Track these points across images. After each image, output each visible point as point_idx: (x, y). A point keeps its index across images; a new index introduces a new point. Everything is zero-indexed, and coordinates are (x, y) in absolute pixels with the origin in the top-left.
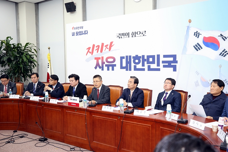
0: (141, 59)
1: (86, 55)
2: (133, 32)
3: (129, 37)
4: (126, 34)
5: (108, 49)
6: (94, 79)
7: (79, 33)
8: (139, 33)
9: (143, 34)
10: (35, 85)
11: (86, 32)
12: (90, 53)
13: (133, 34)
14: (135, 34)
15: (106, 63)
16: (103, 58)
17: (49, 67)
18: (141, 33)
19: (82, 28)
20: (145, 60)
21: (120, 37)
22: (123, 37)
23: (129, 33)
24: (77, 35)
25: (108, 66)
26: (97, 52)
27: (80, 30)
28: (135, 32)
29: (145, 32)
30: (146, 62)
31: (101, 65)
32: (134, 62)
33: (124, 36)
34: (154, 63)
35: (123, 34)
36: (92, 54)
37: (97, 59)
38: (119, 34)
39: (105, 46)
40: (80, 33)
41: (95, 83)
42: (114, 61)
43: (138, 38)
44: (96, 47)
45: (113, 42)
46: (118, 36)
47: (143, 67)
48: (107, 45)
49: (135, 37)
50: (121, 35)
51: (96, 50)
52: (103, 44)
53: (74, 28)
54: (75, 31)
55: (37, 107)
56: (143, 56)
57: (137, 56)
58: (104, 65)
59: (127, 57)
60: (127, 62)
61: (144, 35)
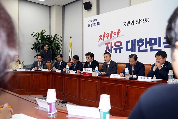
0: (144, 42)
1: (99, 41)
2: (137, 20)
3: (134, 24)
4: (132, 22)
5: (116, 35)
6: (105, 55)
7: (93, 25)
8: (142, 20)
9: (146, 20)
10: (60, 63)
11: (99, 23)
12: (102, 39)
13: (137, 21)
14: (139, 21)
15: (114, 47)
16: (112, 43)
17: (70, 51)
18: (144, 20)
19: (96, 20)
20: (148, 42)
21: (126, 25)
22: (128, 24)
23: (134, 21)
24: (92, 26)
25: (116, 49)
26: (107, 38)
27: (95, 22)
28: (139, 20)
29: (148, 18)
30: (148, 44)
31: (110, 49)
32: (138, 45)
33: (130, 24)
34: (156, 45)
35: (129, 22)
36: (103, 41)
37: (107, 44)
38: (126, 22)
39: (114, 33)
40: (95, 25)
41: (105, 58)
42: (121, 44)
43: (142, 24)
44: (107, 34)
45: (120, 29)
46: (125, 24)
47: (146, 49)
48: (116, 32)
49: (139, 23)
50: (127, 23)
51: (106, 37)
52: (112, 32)
53: (90, 21)
54: (90, 23)
55: (60, 77)
56: (146, 39)
57: (141, 39)
58: (113, 49)
59: (132, 41)
60: (132, 45)
61: (147, 22)
